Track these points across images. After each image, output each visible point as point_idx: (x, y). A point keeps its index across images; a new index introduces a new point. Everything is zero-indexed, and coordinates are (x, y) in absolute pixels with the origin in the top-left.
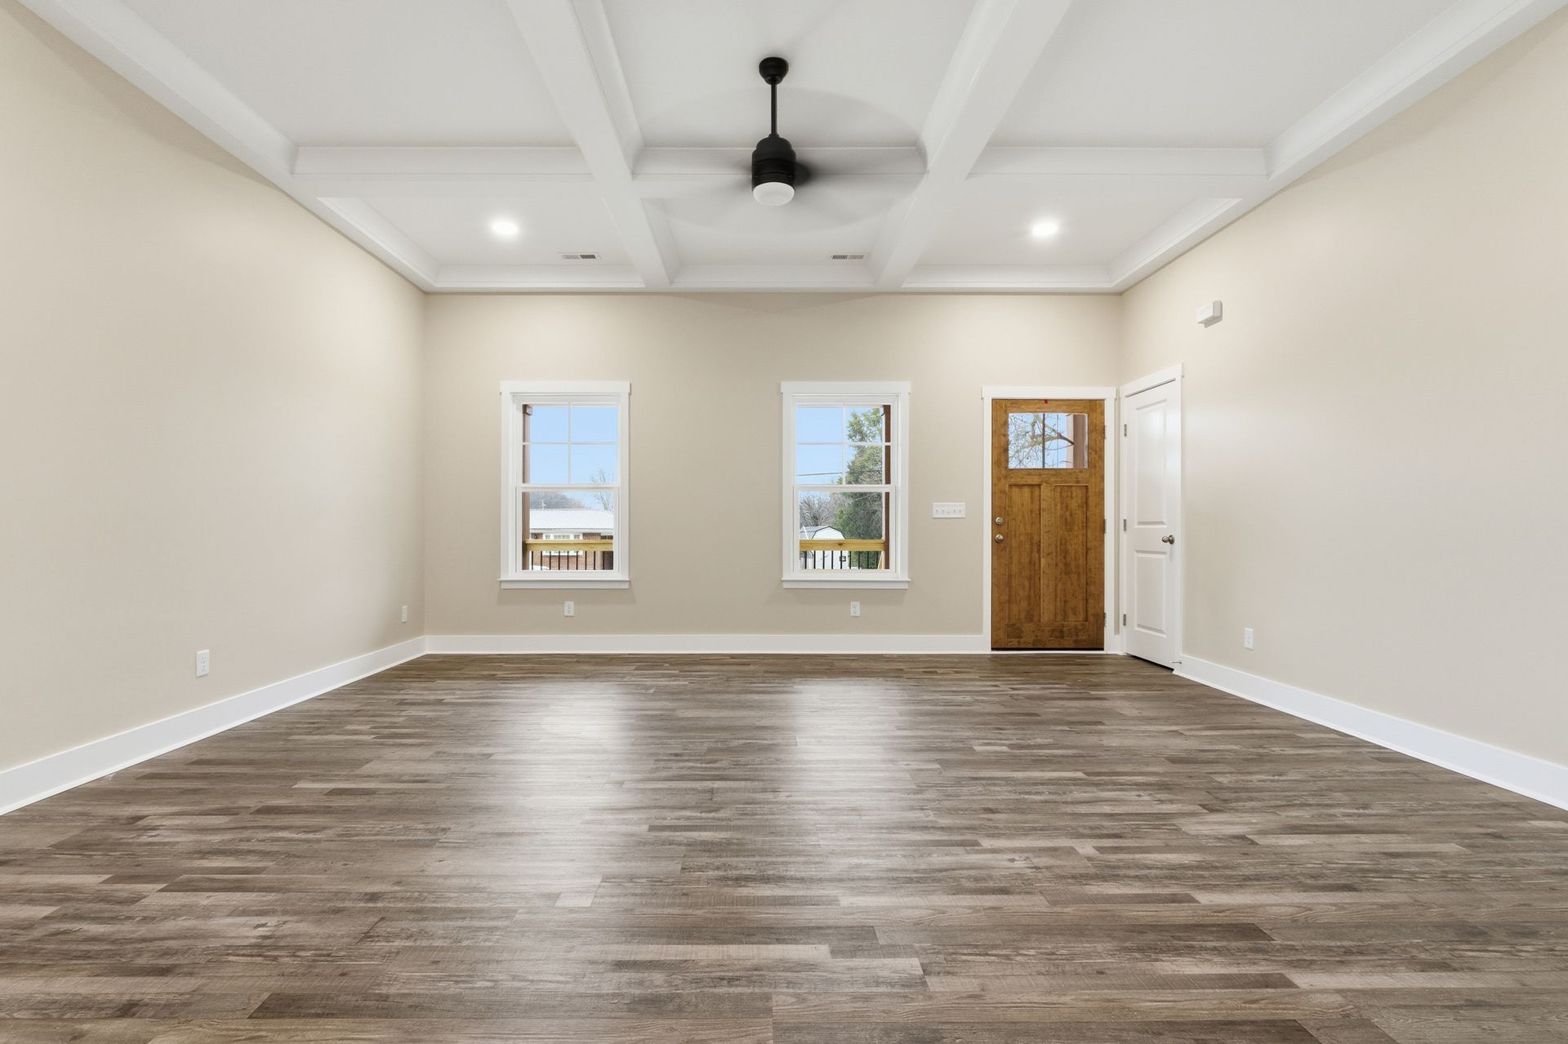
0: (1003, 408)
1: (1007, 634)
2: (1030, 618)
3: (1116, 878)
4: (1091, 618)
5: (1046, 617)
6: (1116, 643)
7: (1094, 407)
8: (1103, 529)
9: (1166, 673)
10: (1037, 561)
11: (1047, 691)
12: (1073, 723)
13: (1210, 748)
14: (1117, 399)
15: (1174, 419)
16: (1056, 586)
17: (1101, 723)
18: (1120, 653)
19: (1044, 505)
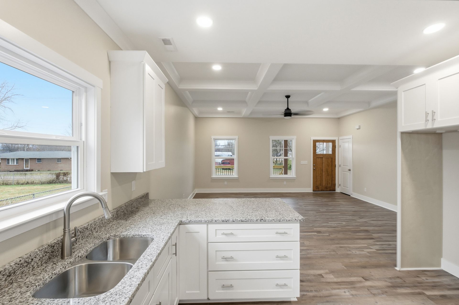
0: (315, 142)
1: (316, 188)
2: (320, 185)
3: (349, 226)
4: (333, 185)
5: (324, 185)
6: (338, 190)
7: (333, 142)
8: (335, 167)
9: (349, 196)
10: (322, 173)
11: (328, 200)
12: (335, 206)
13: (359, 210)
14: (338, 140)
15: (351, 145)
16: (326, 178)
17: (339, 206)
18: (339, 192)
19: (323, 162)
